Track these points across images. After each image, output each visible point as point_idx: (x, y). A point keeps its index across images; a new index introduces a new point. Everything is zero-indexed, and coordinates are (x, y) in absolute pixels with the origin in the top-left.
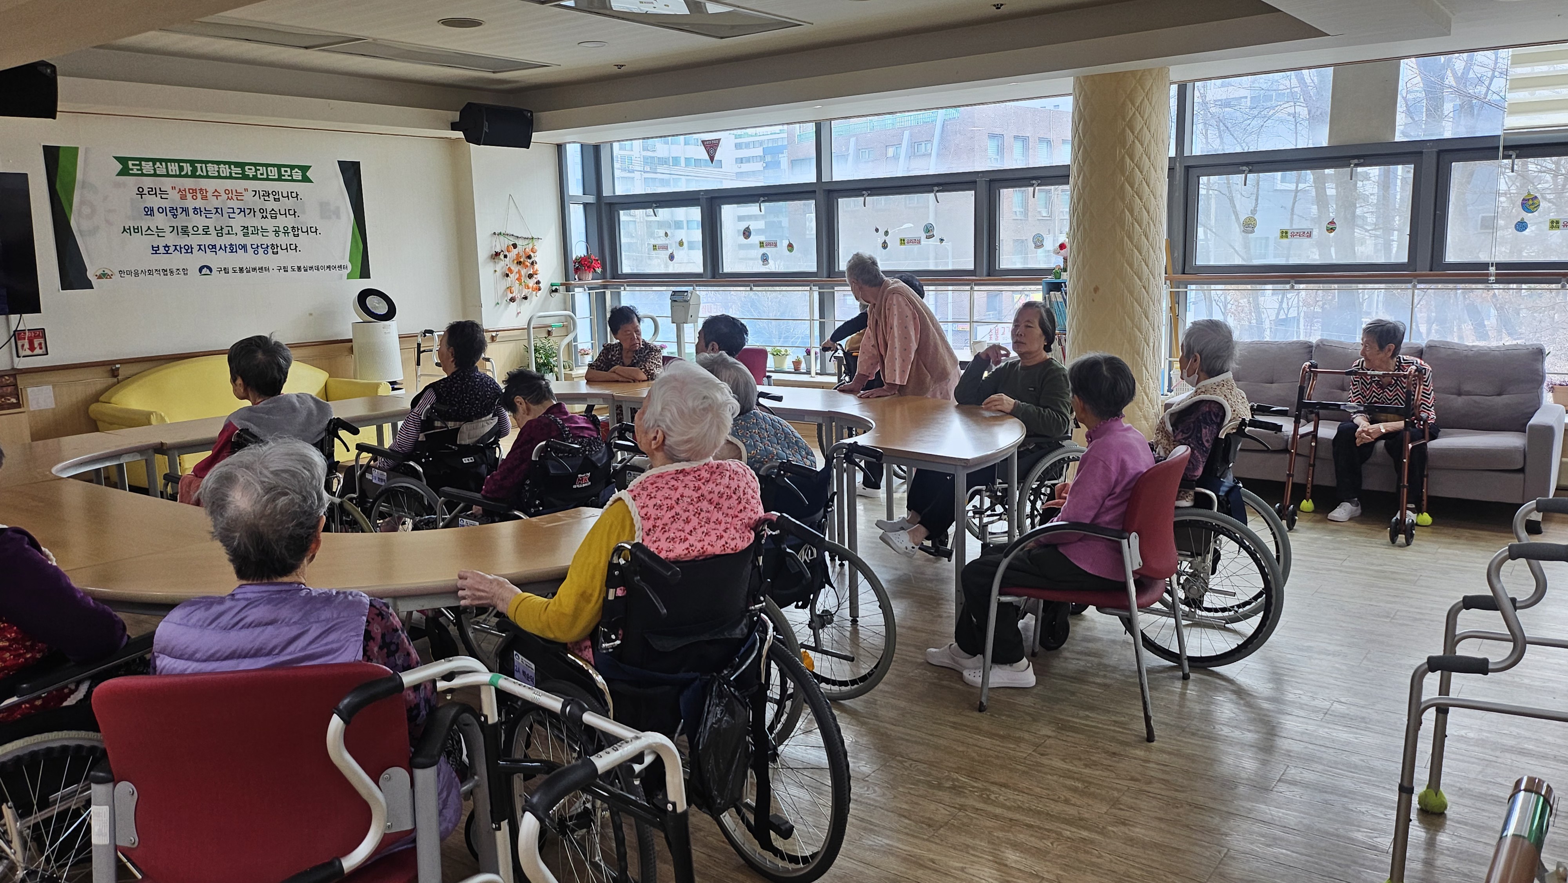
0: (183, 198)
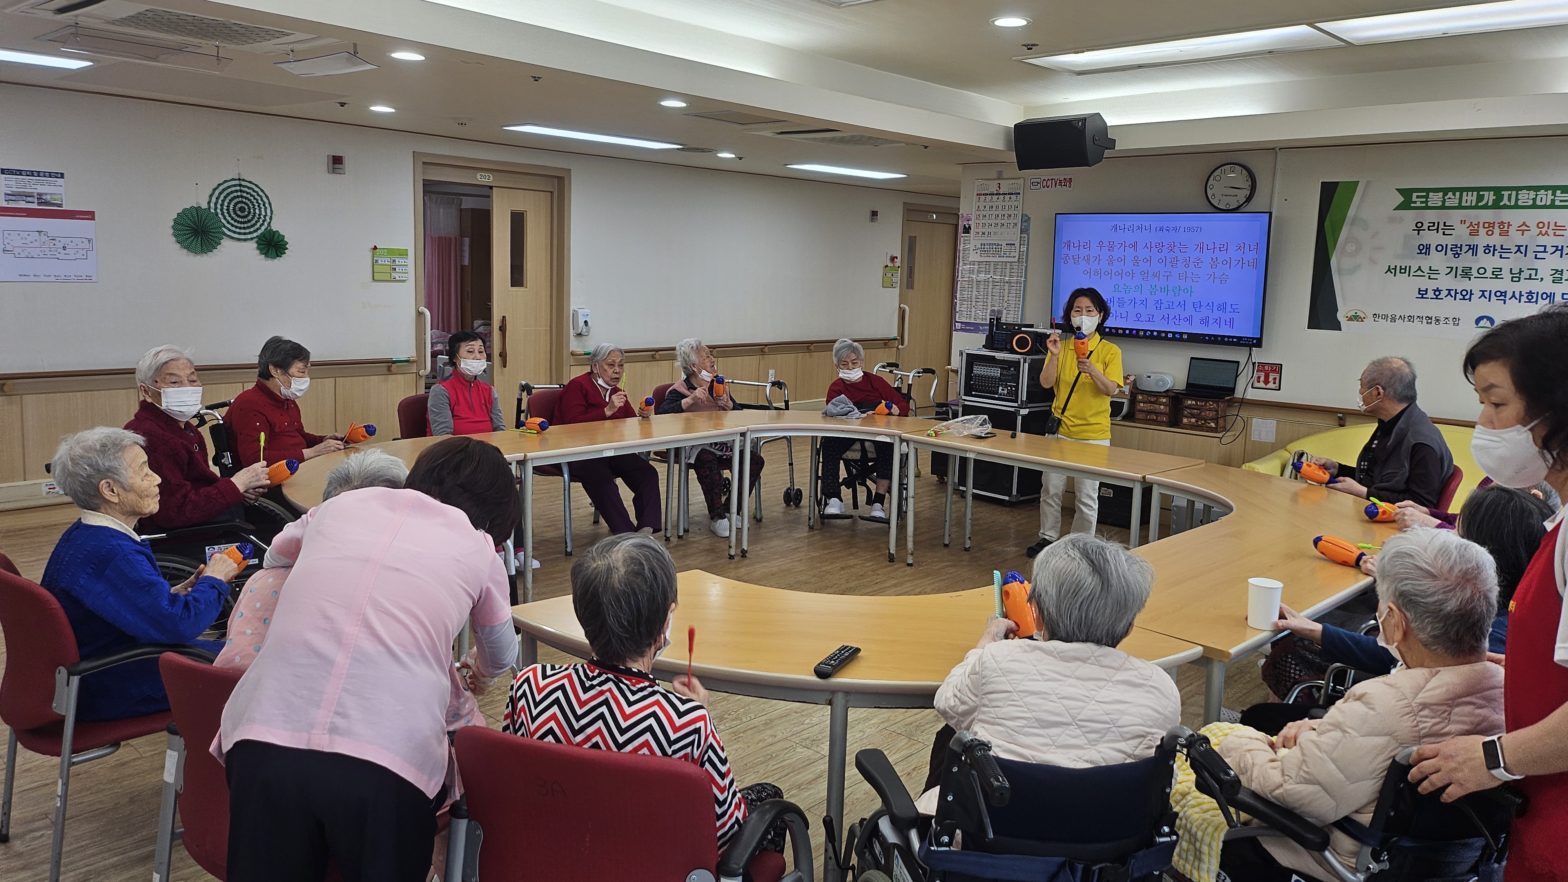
0: (1474, 233)
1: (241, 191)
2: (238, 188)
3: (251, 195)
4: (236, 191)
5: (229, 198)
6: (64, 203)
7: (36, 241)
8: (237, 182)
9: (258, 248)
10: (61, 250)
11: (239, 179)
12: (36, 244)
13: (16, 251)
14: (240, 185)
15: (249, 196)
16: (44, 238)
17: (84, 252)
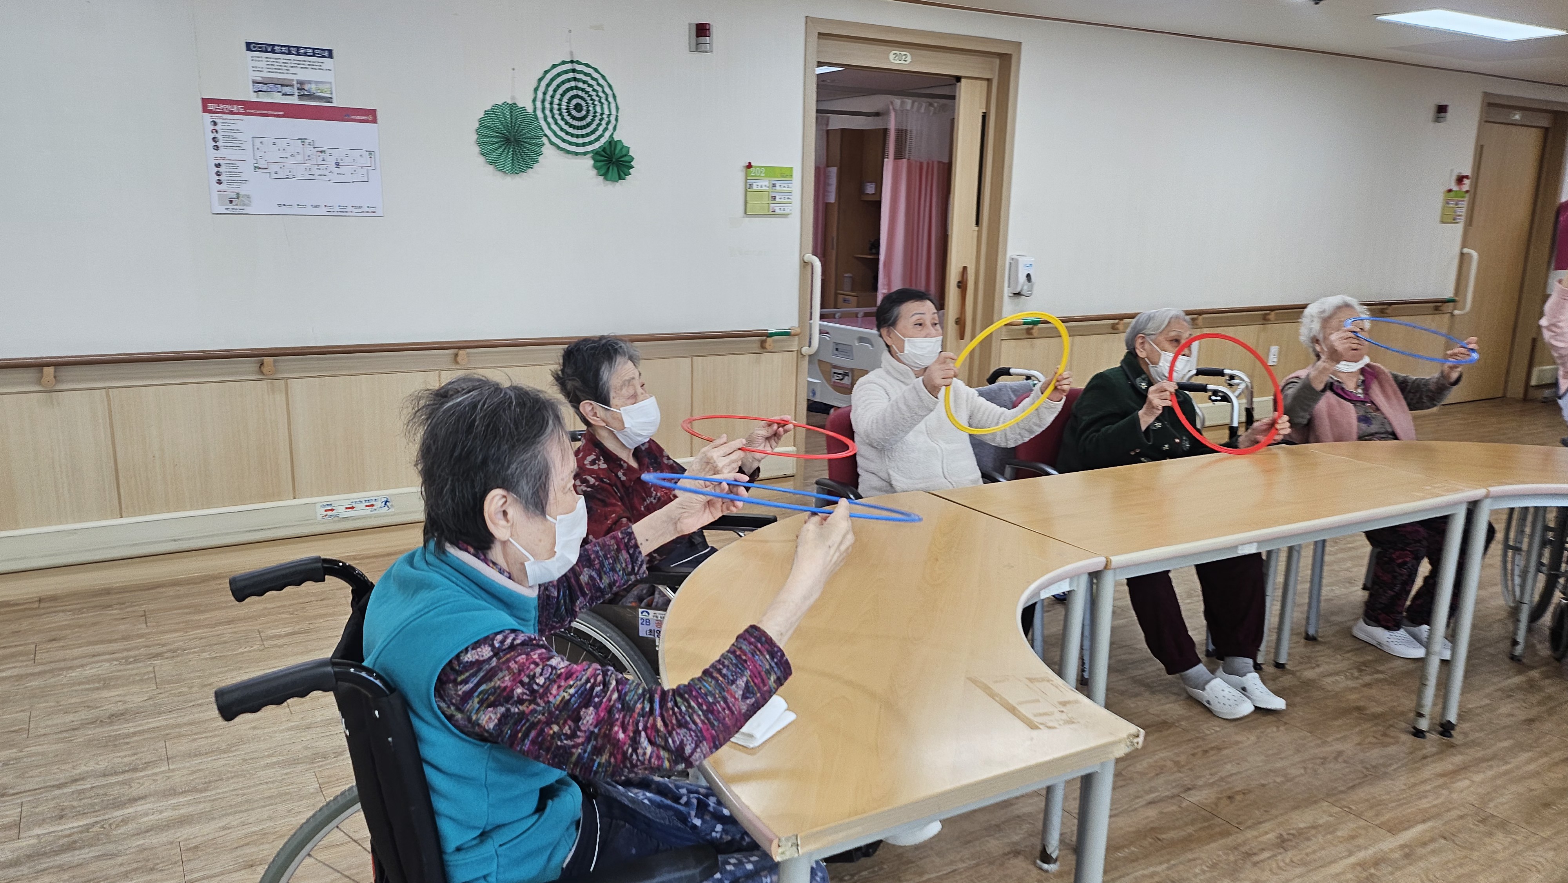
1: (575, 79)
2: (571, 75)
3: (590, 86)
4: (569, 80)
5: (560, 91)
6: (334, 96)
7: (298, 153)
8: (569, 66)
9: (595, 167)
10: (333, 168)
11: (572, 62)
12: (299, 158)
13: (274, 168)
14: (574, 71)
15: (585, 86)
16: (309, 150)
17: (364, 171)
